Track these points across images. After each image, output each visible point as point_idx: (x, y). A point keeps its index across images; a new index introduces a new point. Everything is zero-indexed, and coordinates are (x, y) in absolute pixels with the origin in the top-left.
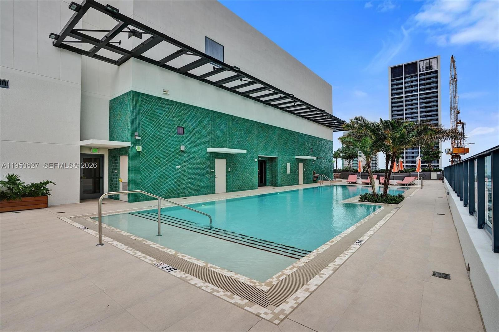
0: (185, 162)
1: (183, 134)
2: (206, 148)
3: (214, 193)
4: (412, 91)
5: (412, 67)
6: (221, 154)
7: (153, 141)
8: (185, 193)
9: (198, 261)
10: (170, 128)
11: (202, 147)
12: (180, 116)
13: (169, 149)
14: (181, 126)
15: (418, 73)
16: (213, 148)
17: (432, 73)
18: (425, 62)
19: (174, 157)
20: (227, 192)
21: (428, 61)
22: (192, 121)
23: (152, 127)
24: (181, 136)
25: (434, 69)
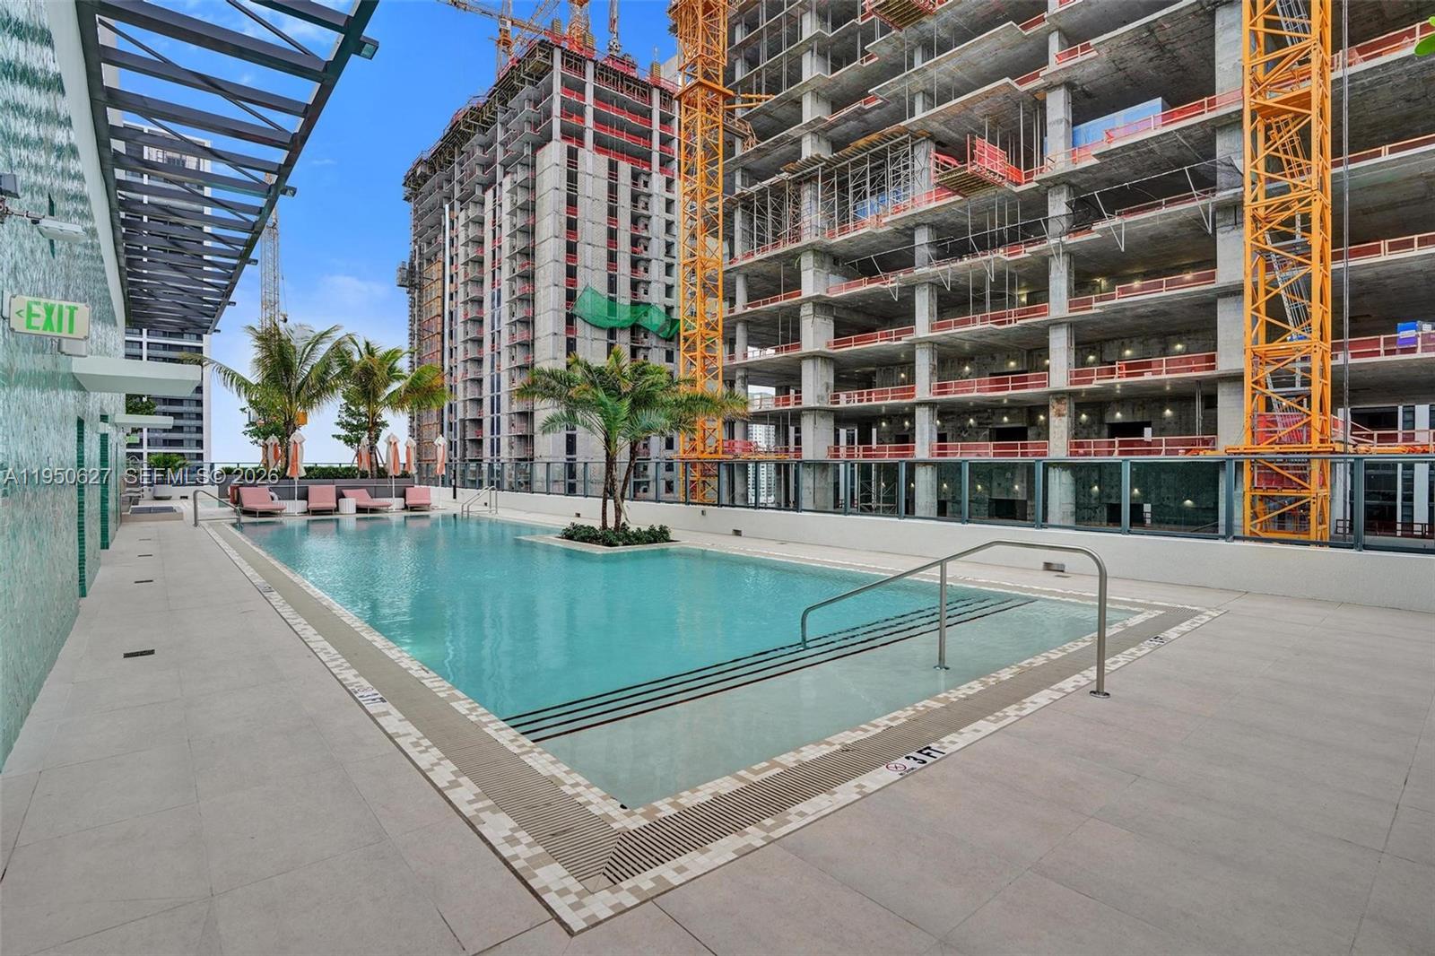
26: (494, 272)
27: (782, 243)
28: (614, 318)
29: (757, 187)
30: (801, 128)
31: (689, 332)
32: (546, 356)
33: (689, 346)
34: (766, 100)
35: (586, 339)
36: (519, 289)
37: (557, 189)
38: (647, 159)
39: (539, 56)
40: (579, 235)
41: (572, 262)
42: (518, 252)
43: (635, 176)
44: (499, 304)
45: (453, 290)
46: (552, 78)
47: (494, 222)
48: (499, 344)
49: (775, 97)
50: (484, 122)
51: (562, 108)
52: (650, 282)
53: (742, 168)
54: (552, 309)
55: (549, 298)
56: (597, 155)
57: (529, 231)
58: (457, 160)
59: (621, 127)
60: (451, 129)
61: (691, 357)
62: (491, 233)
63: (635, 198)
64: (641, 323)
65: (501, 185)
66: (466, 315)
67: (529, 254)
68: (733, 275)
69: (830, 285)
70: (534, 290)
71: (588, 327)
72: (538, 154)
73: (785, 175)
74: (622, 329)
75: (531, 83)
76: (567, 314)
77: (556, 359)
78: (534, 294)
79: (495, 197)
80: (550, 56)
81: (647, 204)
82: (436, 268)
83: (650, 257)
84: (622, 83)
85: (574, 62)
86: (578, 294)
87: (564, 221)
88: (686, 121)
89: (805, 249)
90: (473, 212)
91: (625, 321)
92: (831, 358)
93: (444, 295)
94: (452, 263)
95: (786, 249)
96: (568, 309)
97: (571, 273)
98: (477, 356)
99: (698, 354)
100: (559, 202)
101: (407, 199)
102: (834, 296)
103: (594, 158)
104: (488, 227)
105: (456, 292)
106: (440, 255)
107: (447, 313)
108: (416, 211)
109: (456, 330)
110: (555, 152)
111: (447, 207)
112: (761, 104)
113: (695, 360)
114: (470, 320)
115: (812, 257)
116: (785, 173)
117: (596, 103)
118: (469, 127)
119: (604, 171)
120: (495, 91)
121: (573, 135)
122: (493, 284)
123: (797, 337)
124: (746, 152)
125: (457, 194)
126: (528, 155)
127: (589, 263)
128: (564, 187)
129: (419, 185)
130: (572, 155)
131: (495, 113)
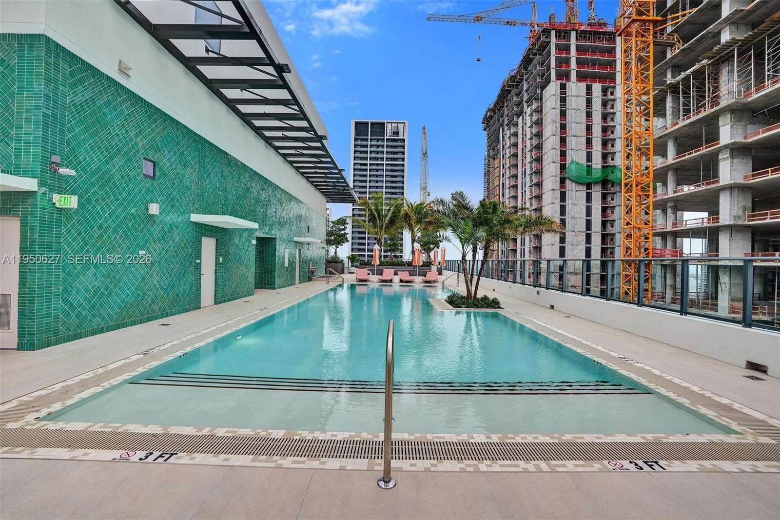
0: (155, 242)
1: (153, 178)
2: (189, 213)
3: (199, 307)
4: (377, 159)
5: (379, 127)
6: (210, 228)
7: (93, 185)
8: (153, 312)
9: (628, 436)
10: (130, 160)
11: (184, 211)
12: (149, 134)
13: (125, 208)
14: (150, 157)
15: (386, 137)
16: (200, 214)
17: (399, 141)
18: (393, 125)
19: (135, 229)
20: (216, 303)
21: (396, 125)
22: (169, 151)
23: (92, 148)
24: (150, 180)
25: (401, 137)
26: (523, 160)
27: (703, 111)
28: (590, 177)
29: (683, 75)
30: (720, 23)
31: (628, 180)
32: (548, 203)
33: (628, 189)
34: (690, 13)
35: (573, 191)
36: (535, 167)
37: (554, 108)
38: (613, 79)
39: (543, 38)
40: (568, 132)
41: (563, 148)
42: (534, 147)
43: (604, 91)
44: (525, 177)
45: (504, 172)
46: (550, 48)
47: (523, 133)
48: (525, 198)
49: (697, 9)
50: (517, 82)
51: (556, 63)
52: (616, 153)
53: (672, 66)
54: (552, 176)
55: (551, 170)
56: (578, 84)
57: (539, 135)
58: (505, 105)
59: (594, 63)
60: (502, 89)
61: (629, 196)
62: (521, 139)
63: (604, 104)
64: (609, 178)
65: (526, 113)
66: (510, 184)
67: (539, 147)
68: (665, 139)
69: (748, 133)
70: (542, 167)
71: (574, 185)
72: (543, 92)
73: (705, 62)
74: (596, 183)
75: (540, 54)
76: (561, 178)
77: (553, 204)
78: (542, 169)
79: (523, 120)
80: (548, 36)
81: (613, 105)
82: (496, 161)
83: (615, 137)
84: (595, 36)
85: (562, 34)
86: (567, 165)
87: (558, 125)
88: (625, 48)
89: (723, 111)
90: (513, 130)
91: (597, 178)
92: (749, 187)
93: (500, 175)
94: (503, 158)
95: (705, 114)
96: (561, 174)
97: (563, 154)
98: (515, 205)
99: (633, 194)
100: (555, 115)
101: (485, 130)
102: (749, 141)
103: (577, 86)
104: (520, 136)
105: (506, 173)
106: (498, 155)
107: (501, 184)
108: (488, 135)
109: (505, 192)
110: (553, 88)
111: (501, 129)
112: (685, 18)
113: (631, 197)
114: (512, 186)
115: (729, 115)
116: (705, 60)
117: (578, 54)
118: (510, 87)
119: (583, 92)
120: (521, 64)
121: (563, 76)
122: (522, 166)
123: (716, 175)
124: (673, 54)
125: (506, 122)
126: (538, 93)
127: (574, 147)
128: (558, 106)
129: (489, 122)
130: (563, 87)
131: (522, 76)
